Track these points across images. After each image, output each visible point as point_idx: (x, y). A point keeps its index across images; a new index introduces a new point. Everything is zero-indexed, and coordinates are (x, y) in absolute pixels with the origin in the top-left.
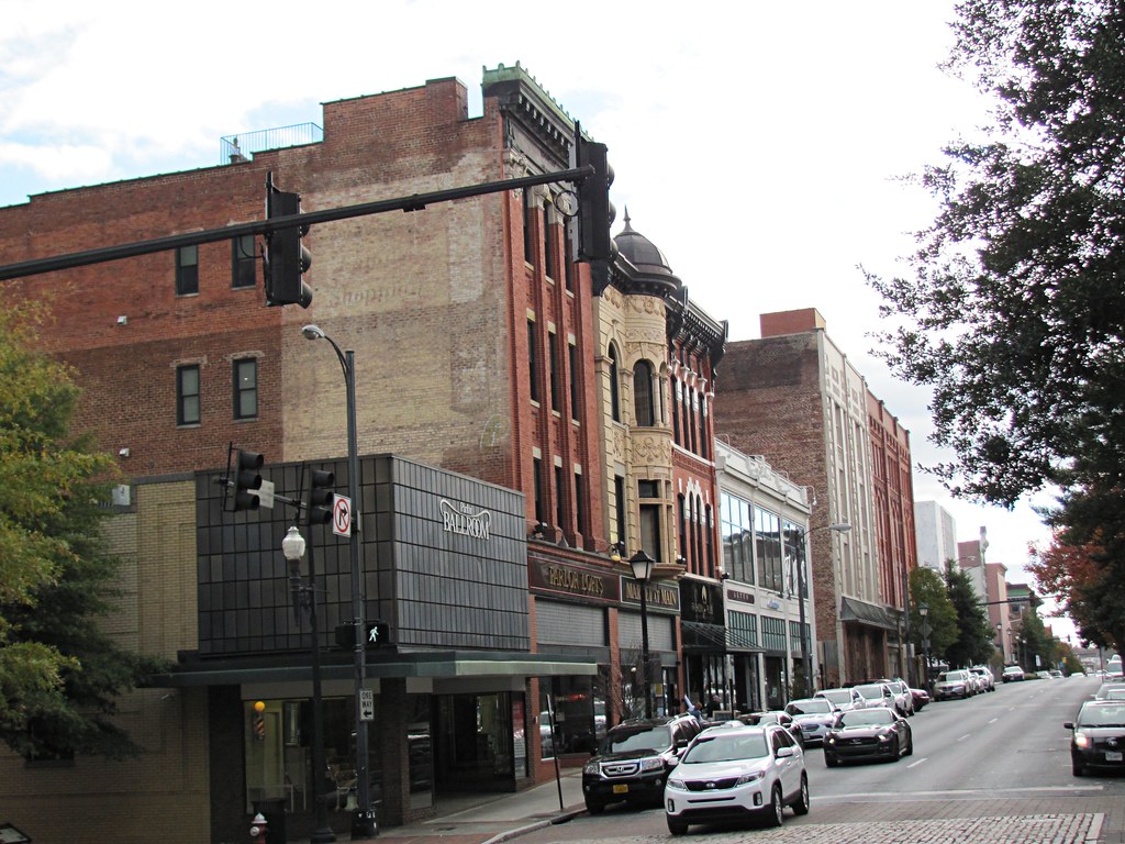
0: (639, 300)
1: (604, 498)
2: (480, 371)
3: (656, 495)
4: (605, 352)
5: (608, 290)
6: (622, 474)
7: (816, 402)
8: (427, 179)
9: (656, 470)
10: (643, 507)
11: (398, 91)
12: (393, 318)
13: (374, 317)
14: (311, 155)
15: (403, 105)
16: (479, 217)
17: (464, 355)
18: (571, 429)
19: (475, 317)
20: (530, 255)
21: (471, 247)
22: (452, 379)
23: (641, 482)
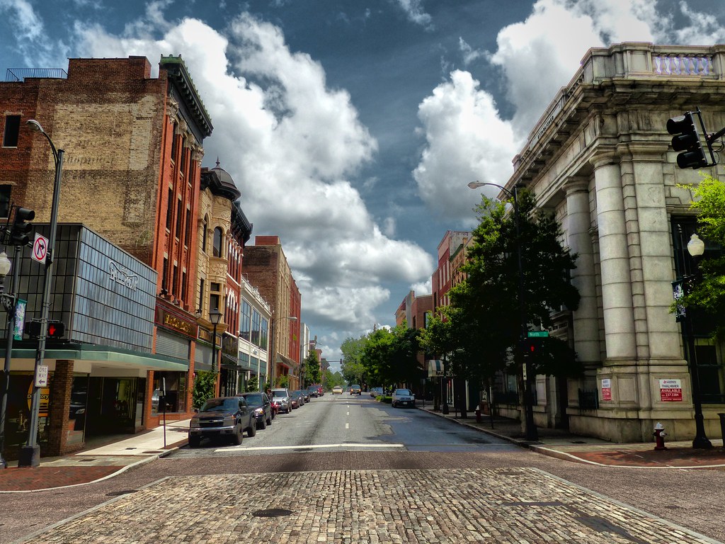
0: (221, 200)
1: (195, 287)
2: (141, 206)
3: (218, 290)
4: (203, 217)
5: (207, 189)
6: (204, 279)
7: (275, 274)
8: (123, 105)
9: (220, 279)
10: (212, 295)
11: (113, 59)
12: (94, 174)
13: (84, 172)
14: (59, 83)
15: (115, 66)
16: (150, 128)
17: (133, 197)
18: (183, 249)
19: (141, 178)
20: (174, 156)
21: (144, 142)
22: (125, 208)
23: (212, 283)
